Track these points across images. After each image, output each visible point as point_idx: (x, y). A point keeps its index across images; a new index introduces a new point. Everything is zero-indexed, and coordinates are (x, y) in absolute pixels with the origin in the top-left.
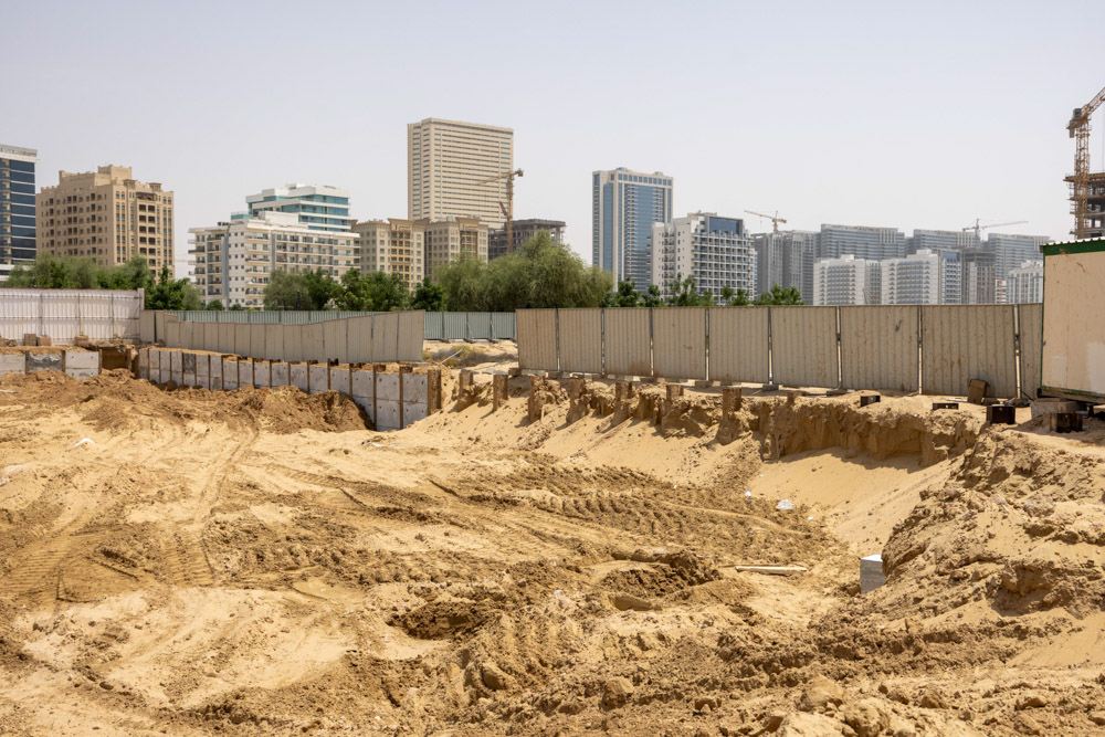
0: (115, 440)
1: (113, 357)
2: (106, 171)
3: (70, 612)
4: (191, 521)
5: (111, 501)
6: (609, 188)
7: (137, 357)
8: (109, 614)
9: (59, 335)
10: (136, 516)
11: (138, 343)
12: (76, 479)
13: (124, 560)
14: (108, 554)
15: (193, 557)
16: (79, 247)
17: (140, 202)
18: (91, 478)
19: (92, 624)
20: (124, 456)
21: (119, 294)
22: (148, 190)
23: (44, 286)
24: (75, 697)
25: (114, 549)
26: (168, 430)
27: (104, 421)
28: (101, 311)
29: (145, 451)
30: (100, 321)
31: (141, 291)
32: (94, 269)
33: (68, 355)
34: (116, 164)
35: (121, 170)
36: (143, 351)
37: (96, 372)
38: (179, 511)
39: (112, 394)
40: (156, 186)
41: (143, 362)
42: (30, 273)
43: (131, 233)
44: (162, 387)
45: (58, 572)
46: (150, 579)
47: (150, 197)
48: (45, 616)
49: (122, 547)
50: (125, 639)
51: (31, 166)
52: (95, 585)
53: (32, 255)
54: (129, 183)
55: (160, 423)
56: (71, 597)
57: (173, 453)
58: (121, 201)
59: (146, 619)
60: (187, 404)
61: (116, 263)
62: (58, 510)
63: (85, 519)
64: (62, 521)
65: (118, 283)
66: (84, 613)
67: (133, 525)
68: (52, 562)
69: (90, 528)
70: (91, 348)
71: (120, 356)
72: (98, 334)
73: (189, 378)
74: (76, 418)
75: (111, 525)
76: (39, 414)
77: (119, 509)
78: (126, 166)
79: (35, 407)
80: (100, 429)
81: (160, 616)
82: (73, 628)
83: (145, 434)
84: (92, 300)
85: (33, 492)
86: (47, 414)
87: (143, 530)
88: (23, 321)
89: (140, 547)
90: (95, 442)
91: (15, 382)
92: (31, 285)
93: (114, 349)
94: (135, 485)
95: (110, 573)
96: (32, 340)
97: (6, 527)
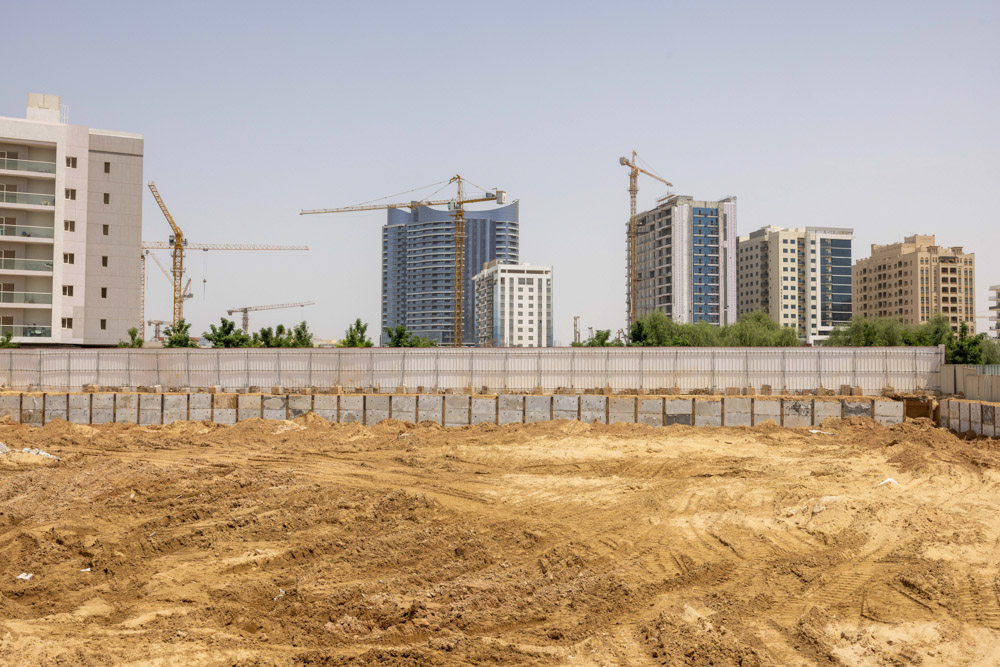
0: (916, 482)
1: (916, 407)
2: (911, 240)
3: (872, 628)
4: (984, 565)
5: (911, 537)
7: (938, 408)
8: (905, 637)
9: (869, 386)
10: (933, 553)
11: (939, 394)
12: (880, 513)
13: (920, 592)
14: (906, 584)
15: (986, 600)
16: (888, 309)
17: (942, 266)
18: (893, 514)
19: (890, 643)
20: (923, 497)
21: (922, 350)
22: (950, 254)
23: (857, 345)
25: (912, 580)
26: (965, 478)
27: (907, 464)
28: (906, 366)
29: (943, 495)
30: (904, 374)
31: (942, 347)
32: (900, 329)
33: (877, 404)
34: (921, 234)
35: (925, 238)
36: (944, 402)
37: (901, 420)
38: (974, 554)
39: (914, 440)
40: (957, 250)
41: (943, 412)
42: (845, 333)
43: (934, 294)
44: (961, 436)
45: (863, 592)
46: (944, 612)
47: (952, 260)
48: (851, 627)
49: (919, 580)
50: (918, 662)
51: (848, 243)
52: (894, 609)
53: (847, 318)
54: (932, 249)
55: (958, 469)
56: (872, 616)
57: (969, 499)
58: (925, 266)
59: (938, 648)
60: (985, 453)
61: (920, 322)
62: (864, 539)
63: (887, 550)
64: (868, 549)
65: (920, 340)
66: (882, 632)
67: (929, 561)
68: (858, 583)
69: (891, 558)
70: (896, 398)
71: (922, 406)
72: (903, 386)
73: (988, 429)
74: (882, 459)
75: (909, 558)
76: (851, 454)
77: (918, 545)
78: (929, 234)
79: (848, 448)
80: (902, 471)
81: (950, 648)
82: (873, 644)
83: (943, 479)
84: (897, 356)
85: (844, 521)
86: (857, 454)
87: (937, 567)
88: (839, 374)
89: (935, 581)
90: (898, 482)
91: (833, 425)
92: (847, 343)
93: (917, 399)
94: (929, 525)
95: (907, 601)
96: (848, 391)
97: (822, 547)
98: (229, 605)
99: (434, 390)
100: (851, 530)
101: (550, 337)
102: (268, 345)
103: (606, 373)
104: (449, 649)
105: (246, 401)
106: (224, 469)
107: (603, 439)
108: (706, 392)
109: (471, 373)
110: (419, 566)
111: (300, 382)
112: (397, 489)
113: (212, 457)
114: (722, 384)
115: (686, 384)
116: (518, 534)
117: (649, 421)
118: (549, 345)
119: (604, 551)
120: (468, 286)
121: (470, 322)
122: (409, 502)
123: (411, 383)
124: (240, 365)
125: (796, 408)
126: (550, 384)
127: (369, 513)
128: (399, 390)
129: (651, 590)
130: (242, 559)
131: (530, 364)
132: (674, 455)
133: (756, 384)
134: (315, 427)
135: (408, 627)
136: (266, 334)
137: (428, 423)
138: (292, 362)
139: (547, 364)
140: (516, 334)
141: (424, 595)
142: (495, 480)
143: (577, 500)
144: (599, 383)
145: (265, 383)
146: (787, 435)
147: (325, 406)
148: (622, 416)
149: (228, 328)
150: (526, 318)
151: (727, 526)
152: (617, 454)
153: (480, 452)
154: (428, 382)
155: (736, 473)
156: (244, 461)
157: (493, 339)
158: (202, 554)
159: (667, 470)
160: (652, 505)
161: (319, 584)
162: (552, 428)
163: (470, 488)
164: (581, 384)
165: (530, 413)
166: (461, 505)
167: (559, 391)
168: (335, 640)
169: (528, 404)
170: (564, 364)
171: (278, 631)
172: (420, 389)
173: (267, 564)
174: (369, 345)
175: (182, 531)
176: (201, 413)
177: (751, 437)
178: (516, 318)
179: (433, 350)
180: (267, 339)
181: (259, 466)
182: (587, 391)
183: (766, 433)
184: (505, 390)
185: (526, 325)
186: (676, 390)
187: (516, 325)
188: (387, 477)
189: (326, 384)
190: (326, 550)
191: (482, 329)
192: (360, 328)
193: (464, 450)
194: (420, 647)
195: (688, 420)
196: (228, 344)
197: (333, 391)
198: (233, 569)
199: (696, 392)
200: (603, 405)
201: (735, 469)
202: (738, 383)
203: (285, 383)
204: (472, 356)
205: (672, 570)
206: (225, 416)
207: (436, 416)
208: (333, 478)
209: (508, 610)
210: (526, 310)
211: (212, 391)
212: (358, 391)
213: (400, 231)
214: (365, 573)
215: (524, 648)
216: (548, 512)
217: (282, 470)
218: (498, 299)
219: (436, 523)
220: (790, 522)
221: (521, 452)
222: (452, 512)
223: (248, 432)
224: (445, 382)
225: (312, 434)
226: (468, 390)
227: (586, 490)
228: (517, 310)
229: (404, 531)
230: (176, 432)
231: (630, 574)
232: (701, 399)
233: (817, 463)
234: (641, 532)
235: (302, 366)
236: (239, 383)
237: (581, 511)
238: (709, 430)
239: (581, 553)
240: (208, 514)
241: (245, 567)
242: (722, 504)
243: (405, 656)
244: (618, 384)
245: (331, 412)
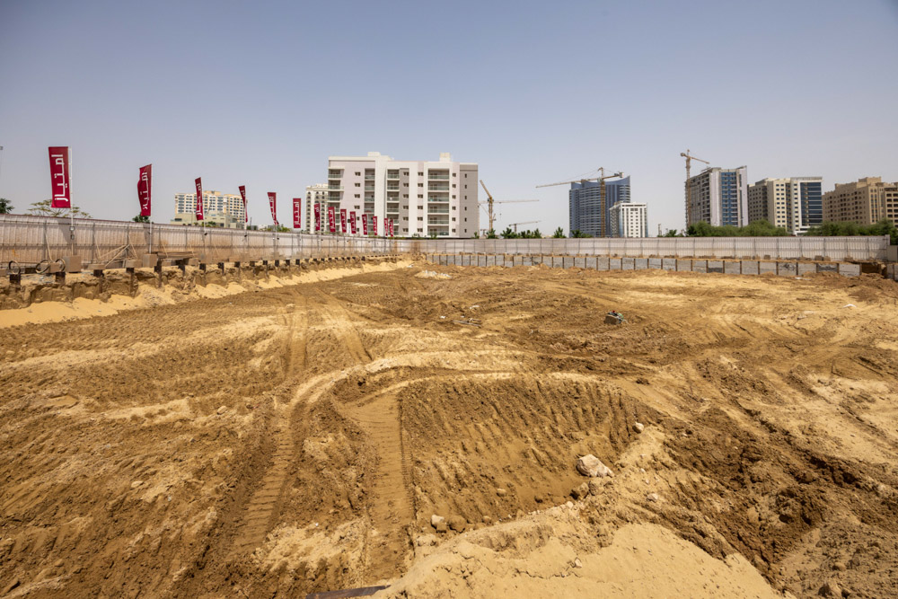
0: (869, 307)
1: (868, 267)
2: (865, 180)
5: (866, 335)
7: (885, 269)
8: (863, 388)
9: (836, 256)
10: (883, 345)
11: (886, 261)
12: (844, 322)
13: (873, 365)
14: (863, 359)
16: (847, 216)
17: (887, 193)
18: (853, 323)
19: (852, 389)
20: (875, 315)
21: (872, 238)
22: (893, 186)
23: (826, 235)
24: (840, 418)
25: (867, 358)
27: (861, 297)
28: (862, 246)
30: (859, 251)
31: (888, 236)
32: (855, 227)
33: (841, 266)
34: (871, 177)
35: (874, 179)
36: (890, 266)
37: (858, 274)
39: (868, 285)
41: (889, 271)
42: (818, 230)
43: (882, 208)
46: (891, 378)
47: (894, 189)
48: (825, 378)
49: (872, 358)
50: (872, 401)
51: (819, 184)
53: (820, 221)
54: (880, 184)
56: (840, 374)
58: (874, 193)
59: (887, 396)
61: (871, 223)
62: (833, 334)
64: (835, 339)
65: (872, 232)
66: (847, 383)
67: (880, 349)
68: (829, 356)
70: (855, 263)
71: (874, 267)
72: (861, 257)
74: (845, 294)
75: (865, 346)
76: (823, 291)
77: (871, 340)
79: (821, 287)
80: (860, 300)
81: (896, 397)
84: (855, 241)
85: (819, 324)
86: (828, 291)
87: (886, 353)
88: (815, 250)
90: (855, 306)
91: (811, 275)
93: (870, 264)
94: (880, 331)
95: (864, 369)
96: (821, 258)
97: (804, 336)
98: (513, 334)
99: (593, 255)
100: (824, 328)
101: (646, 233)
102: (524, 237)
103: (676, 249)
104: (602, 361)
105: (516, 258)
106: (509, 284)
107: (675, 278)
108: (731, 258)
109: (609, 248)
110: (588, 326)
111: (537, 252)
112: (578, 294)
113: (504, 279)
114: (740, 254)
115: (719, 254)
116: (633, 317)
117: (699, 270)
118: (646, 237)
119: (676, 327)
120: (607, 212)
121: (608, 227)
122: (583, 300)
123: (583, 252)
124: (514, 245)
125: (786, 266)
126: (647, 253)
127: (566, 303)
128: (578, 255)
129: (702, 347)
130: (517, 318)
131: (637, 245)
132: (713, 286)
133: (761, 254)
134: (543, 269)
135: (584, 350)
136: (523, 233)
137: (591, 269)
138: (534, 244)
139: (644, 245)
140: (630, 232)
141: (591, 338)
142: (622, 293)
143: (662, 304)
144: (672, 253)
145: (524, 252)
146: (781, 280)
147: (547, 261)
148: (684, 268)
149: (509, 231)
150: (634, 225)
151: (745, 321)
152: (682, 285)
153: (614, 281)
154: (590, 252)
155: (749, 296)
156: (516, 281)
157: (619, 234)
158: (502, 314)
159: (709, 293)
160: (701, 308)
161: (547, 329)
162: (649, 271)
163: (610, 296)
164: (662, 253)
165: (638, 266)
166: (606, 303)
167: (651, 256)
168: (554, 352)
169: (637, 262)
170: (654, 245)
171: (531, 346)
172: (587, 255)
173: (526, 320)
174: (564, 237)
175: (495, 305)
176: (500, 263)
177: (759, 280)
178: (630, 225)
179: (592, 239)
180: (524, 235)
181: (522, 283)
182: (666, 257)
183: (767, 278)
184: (625, 256)
185: (634, 228)
186: (714, 257)
187: (630, 228)
188: (573, 290)
189: (548, 253)
190: (549, 317)
191: (614, 230)
192: (560, 230)
193: (607, 280)
194: (589, 358)
195: (721, 271)
196: (509, 237)
197: (551, 255)
198: (514, 321)
199: (725, 258)
200: (674, 263)
201: (749, 295)
202: (751, 254)
203: (531, 252)
204: (609, 242)
205: (713, 339)
206: (509, 264)
207: (594, 266)
208: (551, 289)
209: (629, 348)
210: (634, 222)
211: (504, 255)
212: (560, 255)
213: (577, 192)
214: (566, 327)
216: (648, 308)
217: (531, 285)
218: (621, 217)
219: (595, 309)
220: (784, 322)
221: (634, 282)
222: (602, 305)
223: (518, 270)
224: (598, 252)
225: (543, 272)
226: (608, 255)
227: (667, 300)
228: (630, 222)
229: (581, 311)
230: (491, 269)
231: (687, 337)
232: (727, 261)
233: (800, 294)
234: (696, 320)
235: (538, 245)
236: (514, 252)
237: (664, 309)
238: (733, 275)
239: (665, 327)
240: (504, 300)
241: (518, 320)
242: (741, 311)
243: (583, 361)
244: (681, 254)
245: (550, 263)
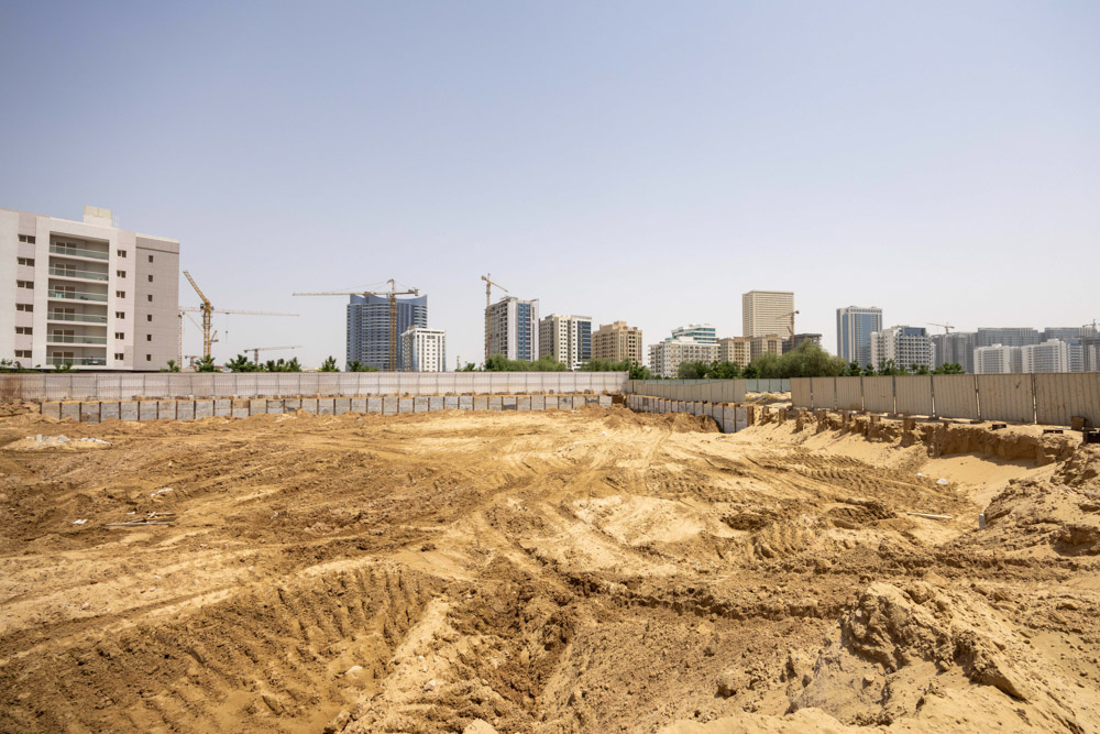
0: (615, 433)
1: (617, 399)
2: (616, 323)
3: (593, 501)
4: (641, 468)
5: (612, 458)
6: (846, 317)
7: (626, 399)
8: (607, 504)
9: (597, 390)
10: (620, 464)
11: (626, 393)
12: (599, 448)
13: (615, 482)
14: (609, 479)
15: (641, 483)
16: (606, 354)
17: (629, 335)
18: (604, 448)
19: (600, 507)
20: (618, 439)
21: (619, 373)
22: (633, 330)
23: (593, 371)
24: (592, 535)
25: (611, 477)
26: (636, 429)
27: (612, 425)
28: (613, 380)
29: (626, 438)
30: (611, 384)
31: (628, 372)
32: (611, 364)
33: (600, 398)
34: (621, 320)
35: (623, 323)
36: (628, 396)
37: (610, 405)
38: (637, 463)
39: (616, 414)
40: (635, 328)
41: (628, 401)
42: (587, 365)
43: (626, 348)
44: (635, 411)
45: (590, 485)
46: (623, 490)
47: (633, 333)
48: (584, 501)
49: (614, 477)
50: (611, 514)
51: (589, 323)
52: (603, 491)
53: (589, 358)
54: (625, 328)
55: (633, 426)
56: (594, 495)
57: (637, 439)
58: (622, 335)
59: (620, 507)
60: (644, 419)
61: (620, 360)
62: (591, 460)
63: (602, 464)
64: (593, 465)
65: (619, 369)
66: (597, 502)
67: (619, 468)
68: (588, 481)
69: (603, 468)
70: (609, 395)
71: (619, 398)
72: (612, 389)
73: (646, 408)
74: (602, 423)
75: (611, 467)
76: (588, 421)
77: (614, 461)
78: (624, 321)
79: (587, 419)
80: (610, 428)
81: (626, 507)
82: (594, 507)
83: (626, 431)
84: (609, 376)
85: (583, 452)
86: (591, 421)
87: (622, 471)
88: (585, 384)
89: (621, 477)
90: (608, 433)
91: (581, 408)
92: (588, 370)
93: (617, 395)
94: (620, 452)
95: (609, 487)
96: (588, 392)
97: (573, 465)
98: (240, 524)
99: (377, 395)
100: (587, 457)
101: (444, 366)
102: (272, 370)
103: (473, 385)
104: (381, 534)
105: (255, 404)
106: (239, 444)
107: (471, 418)
108: (523, 393)
109: (399, 385)
110: (365, 491)
111: (293, 392)
112: (353, 450)
113: (231, 437)
114: (531, 390)
115: (513, 390)
116: (423, 470)
117: (494, 408)
118: (444, 371)
119: (469, 475)
120: (398, 338)
121: (399, 358)
122: (360, 457)
123: (363, 391)
124: (252, 382)
125: (565, 400)
126: (443, 391)
127: (335, 464)
128: (356, 395)
129: (492, 493)
130: (250, 497)
131: (432, 381)
132: (506, 425)
133: (547, 390)
134: (302, 417)
135: (357, 525)
136: (270, 364)
137: (374, 413)
138: (288, 382)
139: (441, 381)
140: (426, 365)
141: (368, 507)
142: (411, 442)
143: (456, 450)
144: (469, 390)
145: (269, 393)
146: (561, 413)
147: (309, 405)
148: (481, 406)
149: (242, 360)
150: (431, 356)
151: (531, 458)
152: (478, 426)
153: (403, 427)
154: (373, 391)
155: (536, 432)
156: (254, 439)
157: (413, 367)
158: (221, 496)
159: (503, 432)
160: (494, 450)
161: (298, 507)
162: (444, 413)
163: (397, 447)
164: (460, 390)
165: (432, 406)
166: (390, 456)
167: (448, 394)
168: (310, 537)
169: (431, 401)
170: (451, 381)
171: (272, 536)
172: (369, 395)
173: (267, 498)
174: (337, 371)
175: (209, 482)
176: (223, 410)
177: (543, 415)
178: (426, 356)
179: (377, 373)
180: (271, 367)
181: (264, 442)
182: (463, 394)
183: (550, 413)
184: (418, 394)
185: (431, 360)
186: (508, 393)
187: (426, 360)
188: (348, 443)
189: (310, 393)
190: (307, 487)
191: (407, 362)
192: (332, 361)
193: (394, 427)
194: (363, 535)
195: (514, 407)
196: (242, 370)
197: (315, 397)
198: (243, 503)
199: (518, 394)
200: (471, 401)
201: (535, 431)
202: (538, 389)
203: (282, 393)
204: (399, 377)
205: (503, 482)
206: (242, 413)
207: (379, 409)
208: (313, 446)
209: (416, 509)
210: (431, 352)
211: (232, 398)
212: (330, 396)
213: (358, 308)
214: (331, 498)
215: (423, 529)
216: (440, 457)
217: (279, 443)
218: (415, 346)
219: (377, 467)
220: (560, 455)
221: (426, 426)
222: (386, 461)
223: (256, 422)
224: (383, 391)
225: (301, 421)
226: (397, 395)
227: (461, 445)
228: (426, 351)
229: (357, 472)
230: (205, 423)
231: (481, 485)
232: (520, 397)
233: (573, 426)
234: (488, 464)
235: (295, 382)
236: (251, 393)
237: (458, 456)
238: (524, 412)
239: (455, 477)
240: (227, 471)
241: (251, 501)
242: (529, 448)
243: (354, 541)
244: (479, 390)
245: (314, 408)
